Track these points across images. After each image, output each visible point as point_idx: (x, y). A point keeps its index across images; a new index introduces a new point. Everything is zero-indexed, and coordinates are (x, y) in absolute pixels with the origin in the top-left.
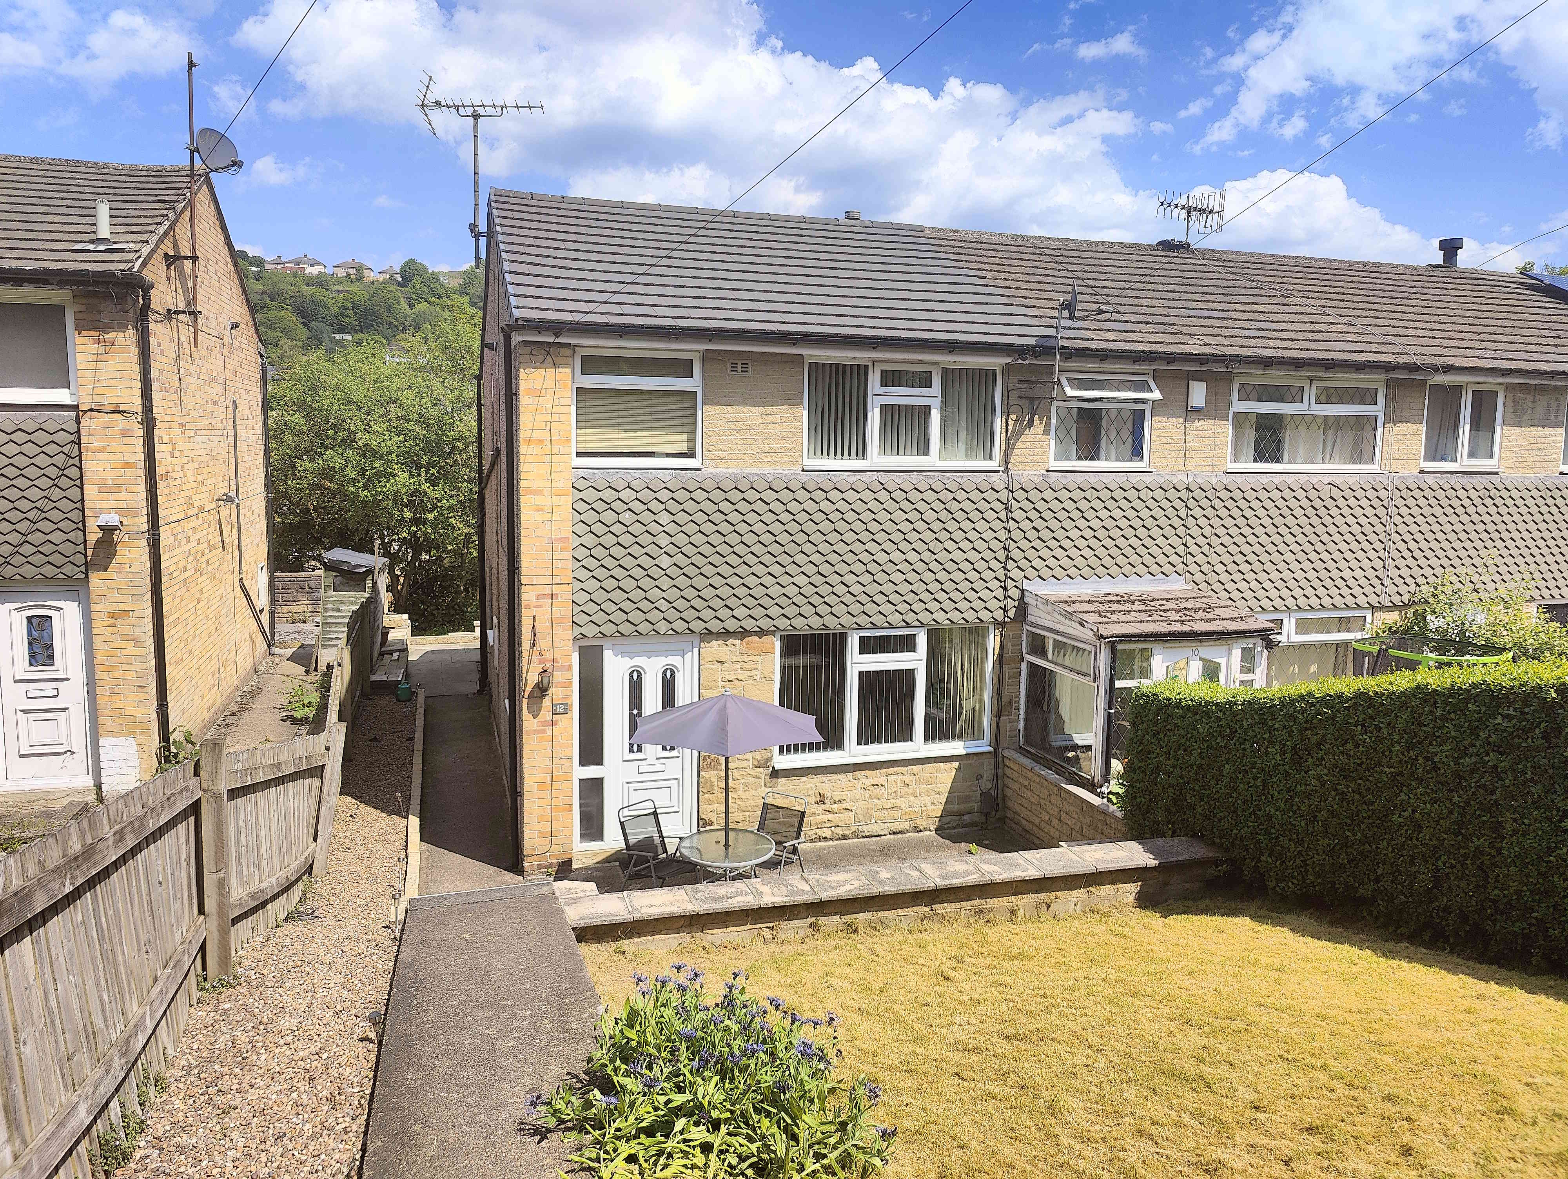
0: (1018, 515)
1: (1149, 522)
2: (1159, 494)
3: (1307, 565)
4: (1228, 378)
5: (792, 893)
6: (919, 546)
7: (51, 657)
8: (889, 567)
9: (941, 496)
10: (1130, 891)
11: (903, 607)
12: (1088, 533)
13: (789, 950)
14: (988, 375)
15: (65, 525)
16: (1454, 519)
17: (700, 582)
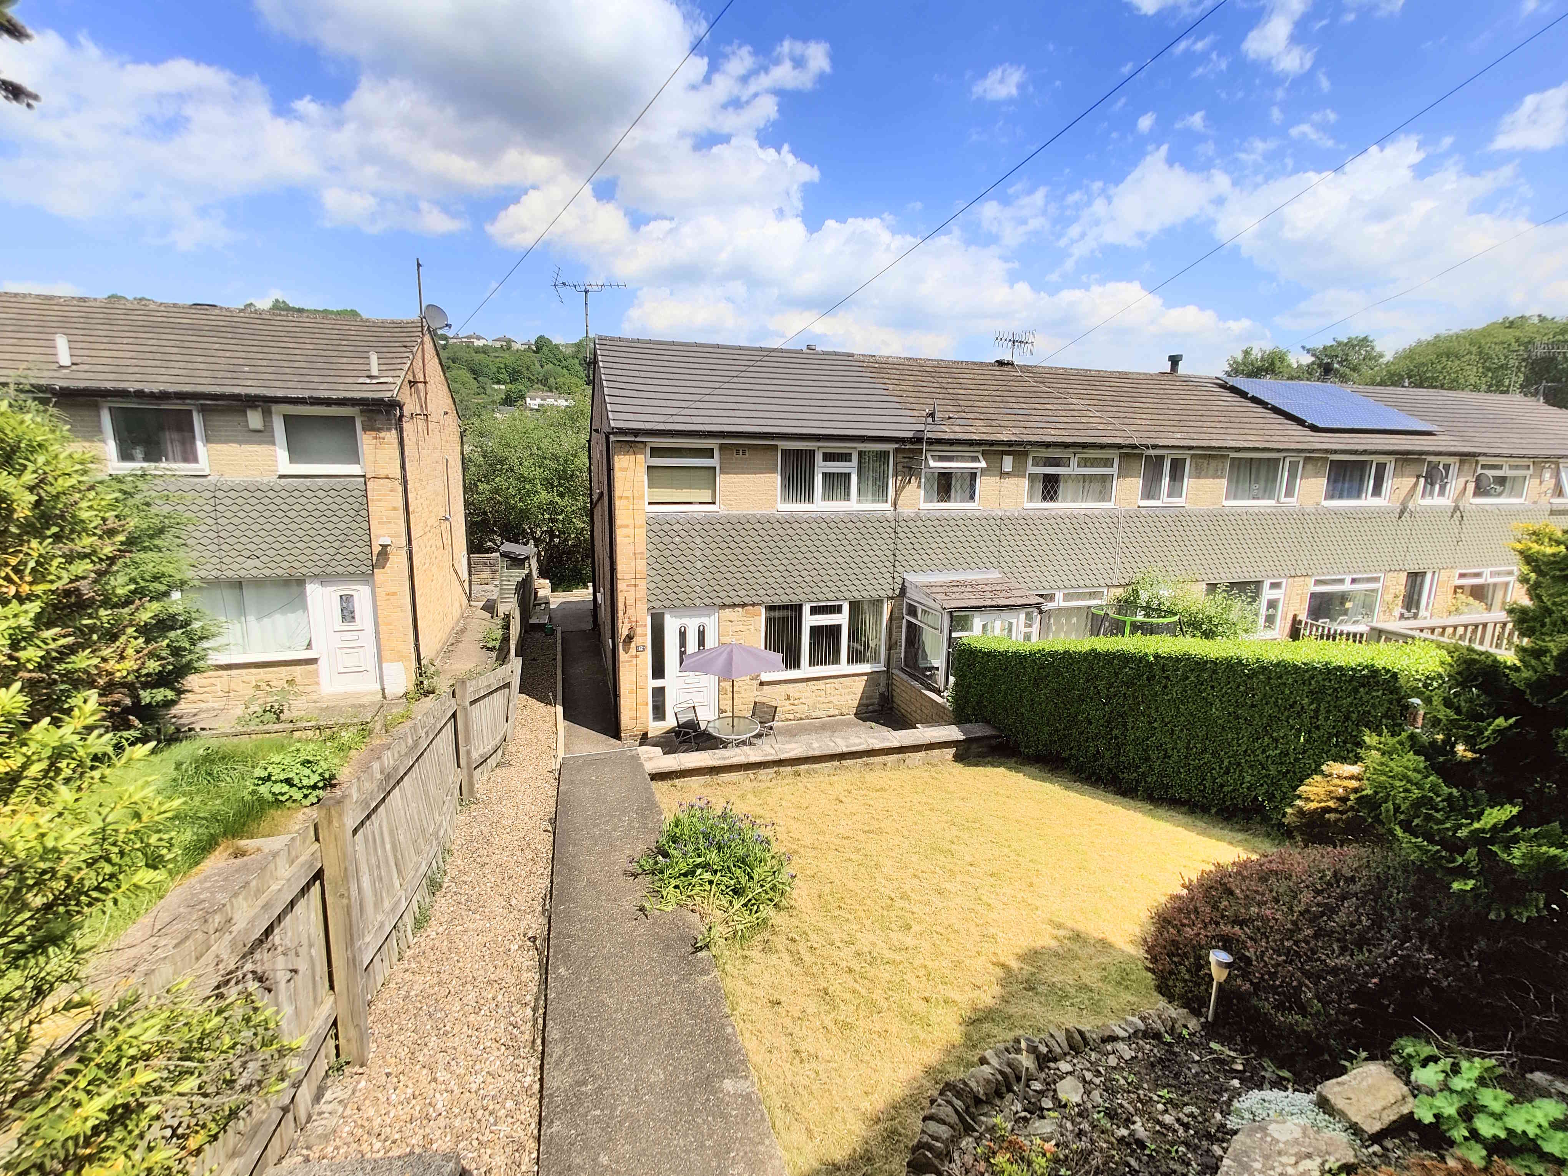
0: (901, 535)
1: (978, 539)
2: (984, 522)
3: (1070, 562)
4: (1026, 454)
5: (766, 755)
6: (844, 554)
7: (353, 617)
8: (827, 566)
9: (857, 525)
10: (950, 752)
11: (835, 589)
12: (942, 545)
13: (763, 785)
14: (886, 454)
15: (360, 543)
16: (1157, 534)
17: (718, 576)
